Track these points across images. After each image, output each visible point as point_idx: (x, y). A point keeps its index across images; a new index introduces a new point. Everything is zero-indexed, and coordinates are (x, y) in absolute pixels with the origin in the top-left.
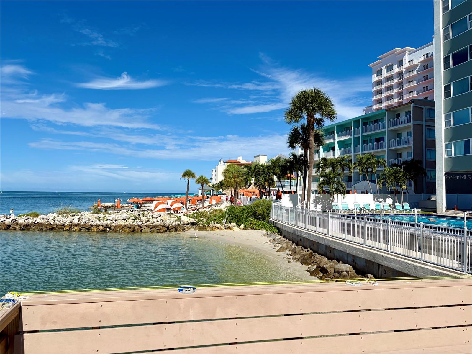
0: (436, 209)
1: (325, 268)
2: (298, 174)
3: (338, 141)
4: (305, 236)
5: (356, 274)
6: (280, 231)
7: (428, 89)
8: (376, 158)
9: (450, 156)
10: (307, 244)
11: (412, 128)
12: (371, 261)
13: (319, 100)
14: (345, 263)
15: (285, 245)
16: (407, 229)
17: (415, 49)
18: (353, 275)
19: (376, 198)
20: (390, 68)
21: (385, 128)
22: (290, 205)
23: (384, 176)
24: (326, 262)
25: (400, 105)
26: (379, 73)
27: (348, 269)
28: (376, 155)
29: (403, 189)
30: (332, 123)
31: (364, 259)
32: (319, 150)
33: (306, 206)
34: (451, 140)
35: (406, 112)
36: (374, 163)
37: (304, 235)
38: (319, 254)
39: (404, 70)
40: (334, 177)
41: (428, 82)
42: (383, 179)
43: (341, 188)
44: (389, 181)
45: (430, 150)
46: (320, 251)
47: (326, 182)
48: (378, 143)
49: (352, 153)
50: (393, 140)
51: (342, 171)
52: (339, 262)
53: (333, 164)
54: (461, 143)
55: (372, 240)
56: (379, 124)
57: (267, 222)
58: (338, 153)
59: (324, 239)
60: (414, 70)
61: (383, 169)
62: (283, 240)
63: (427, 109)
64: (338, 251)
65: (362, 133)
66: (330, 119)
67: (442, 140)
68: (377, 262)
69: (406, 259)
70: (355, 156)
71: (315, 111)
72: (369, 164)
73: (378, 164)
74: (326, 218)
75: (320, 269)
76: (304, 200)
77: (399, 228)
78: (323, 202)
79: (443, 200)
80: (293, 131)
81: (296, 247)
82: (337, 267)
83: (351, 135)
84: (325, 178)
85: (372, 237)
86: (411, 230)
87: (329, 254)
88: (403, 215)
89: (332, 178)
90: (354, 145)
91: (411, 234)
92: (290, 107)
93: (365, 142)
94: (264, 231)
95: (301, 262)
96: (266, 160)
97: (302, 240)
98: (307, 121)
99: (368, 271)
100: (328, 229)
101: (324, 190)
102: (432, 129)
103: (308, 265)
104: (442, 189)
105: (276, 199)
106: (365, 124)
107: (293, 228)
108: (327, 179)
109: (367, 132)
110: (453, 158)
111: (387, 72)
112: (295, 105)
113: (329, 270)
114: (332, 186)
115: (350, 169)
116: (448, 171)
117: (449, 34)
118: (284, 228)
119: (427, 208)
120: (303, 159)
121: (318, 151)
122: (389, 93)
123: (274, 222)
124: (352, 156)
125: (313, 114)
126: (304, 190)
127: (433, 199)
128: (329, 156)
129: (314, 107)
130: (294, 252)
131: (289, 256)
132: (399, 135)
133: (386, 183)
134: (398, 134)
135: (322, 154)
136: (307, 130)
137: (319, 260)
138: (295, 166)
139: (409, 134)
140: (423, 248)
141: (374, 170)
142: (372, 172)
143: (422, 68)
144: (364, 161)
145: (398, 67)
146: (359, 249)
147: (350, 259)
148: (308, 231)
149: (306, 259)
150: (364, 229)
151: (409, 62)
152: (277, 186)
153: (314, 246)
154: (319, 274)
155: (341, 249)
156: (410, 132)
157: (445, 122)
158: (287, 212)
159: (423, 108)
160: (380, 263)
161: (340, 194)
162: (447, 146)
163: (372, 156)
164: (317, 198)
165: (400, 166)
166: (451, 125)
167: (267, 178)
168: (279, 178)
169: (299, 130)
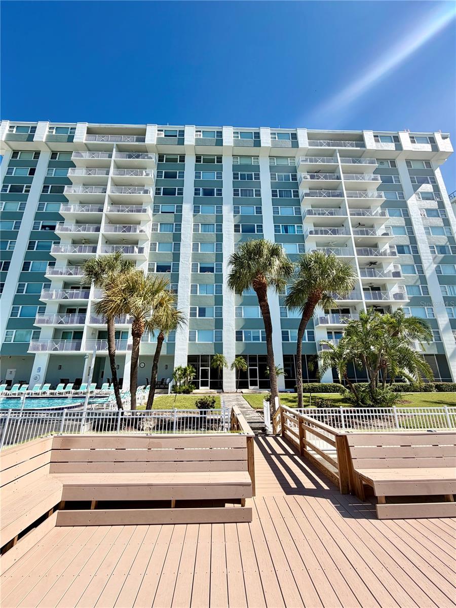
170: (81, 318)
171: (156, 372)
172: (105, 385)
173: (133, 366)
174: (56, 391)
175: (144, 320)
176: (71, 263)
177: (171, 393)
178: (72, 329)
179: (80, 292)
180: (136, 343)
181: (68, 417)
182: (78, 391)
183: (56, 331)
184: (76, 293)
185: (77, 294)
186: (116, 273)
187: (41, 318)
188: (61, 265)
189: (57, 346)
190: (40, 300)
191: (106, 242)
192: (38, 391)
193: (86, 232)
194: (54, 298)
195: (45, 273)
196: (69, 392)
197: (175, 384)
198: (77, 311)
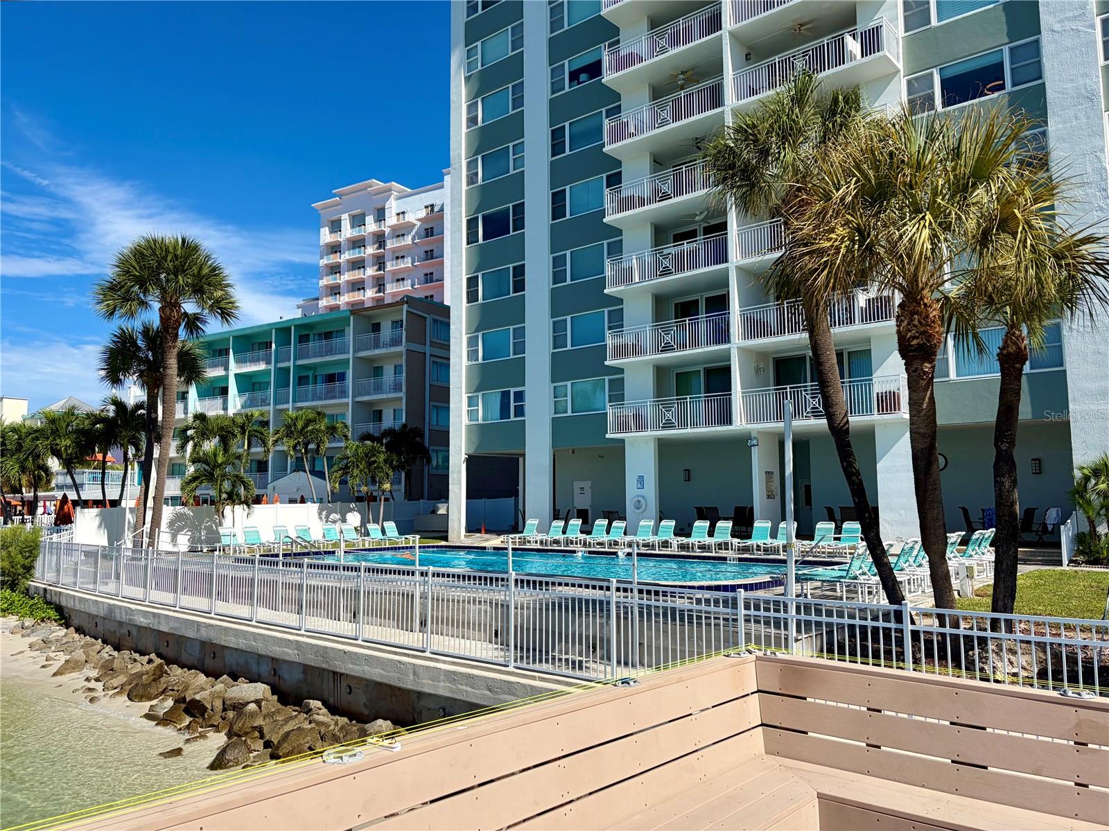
0: (447, 532)
1: (200, 701)
2: (126, 454)
3: (235, 374)
4: (142, 621)
5: (280, 706)
6: (64, 616)
7: (433, 278)
8: (326, 420)
9: (476, 423)
10: (148, 642)
11: (404, 357)
12: (317, 668)
13: (194, 268)
14: (251, 681)
15: (79, 655)
16: (395, 583)
17: (409, 190)
18: (273, 710)
19: (324, 513)
20: (358, 221)
21: (349, 353)
22: (100, 539)
23: (345, 462)
24: (200, 686)
25: (379, 304)
26: (336, 226)
27: (260, 696)
28: (328, 412)
29: (384, 491)
30: (226, 328)
31: (299, 663)
32: (187, 392)
33: (147, 540)
34: (477, 390)
35: (393, 322)
36: (322, 431)
37: (142, 619)
38: (182, 667)
39: (387, 231)
40: (225, 463)
41: (432, 265)
42: (342, 468)
43: (242, 491)
44: (356, 472)
45: (437, 407)
46: (184, 658)
47: (206, 476)
48: (331, 385)
49: (269, 404)
50: (363, 381)
51: (246, 447)
52: (235, 680)
53: (225, 431)
54: (495, 396)
55: (317, 616)
56: (336, 341)
57: (23, 593)
58: (235, 403)
59: (199, 624)
60: (408, 235)
61: (342, 444)
62: (73, 638)
63: (435, 321)
64: (233, 651)
65: (295, 359)
66: (222, 317)
67: (461, 387)
68: (331, 669)
69: (396, 653)
70: (279, 412)
71: (184, 294)
72: (312, 432)
73: (332, 434)
74: (206, 570)
75: (183, 706)
76: (144, 524)
77: (379, 581)
78: (194, 528)
79: (460, 512)
80: (118, 338)
81: (115, 653)
82: (233, 695)
83: (268, 363)
84: (204, 465)
85: (317, 608)
86: (404, 584)
87: (210, 663)
88: (385, 549)
89: (220, 465)
90: (276, 387)
91: (403, 594)
92: (112, 276)
93: (302, 380)
94: (13, 620)
95: (128, 695)
96: (25, 413)
97: (134, 633)
98: (161, 317)
99: (308, 692)
100: (211, 597)
101: (198, 497)
102: (443, 364)
103: (150, 699)
104: (460, 490)
105: (56, 524)
106: (303, 339)
107: (109, 604)
108: (207, 468)
109: (308, 357)
110: (482, 428)
111: (352, 227)
112: (128, 272)
113: (209, 706)
114: (221, 485)
115: (264, 443)
116: (471, 452)
117: (477, 172)
118: (78, 606)
119: (429, 531)
120: (144, 414)
121: (183, 396)
122: (356, 275)
123: (45, 590)
124: (269, 414)
125: (176, 300)
126: (143, 497)
127: (442, 511)
128: (212, 409)
129: (181, 282)
130: (108, 669)
131: (93, 684)
132: (378, 371)
133: (349, 478)
134: (374, 369)
135: (195, 403)
136: (158, 339)
137: (183, 682)
138: (121, 432)
139: (397, 369)
140: (432, 623)
141: (323, 449)
142: (317, 450)
143: (423, 233)
144: (300, 425)
145: (375, 222)
146: (289, 640)
147: (265, 669)
148: (153, 607)
149: (143, 685)
150: (302, 590)
151: (398, 214)
152: (57, 486)
153: (167, 646)
154: (181, 721)
155: (242, 647)
156: (401, 366)
157: (468, 351)
158: (92, 560)
159: (425, 318)
160: (338, 670)
161: (239, 504)
162: (471, 401)
163: (319, 414)
164: (178, 517)
165: (379, 440)
166: (477, 360)
167: (30, 464)
168: (69, 465)
169: (137, 338)
170: (716, 324)
171: (1014, 482)
172: (824, 527)
173: (922, 463)
174: (692, 540)
175: (937, 295)
176: (660, 161)
177: (1071, 561)
178: (697, 363)
179: (698, 245)
180: (920, 383)
181: (752, 612)
182: (749, 542)
183: (661, 371)
184: (690, 253)
185: (693, 254)
186: (807, 150)
187: (619, 341)
188: (637, 179)
189: (669, 415)
190: (605, 291)
191: (748, 57)
192: (651, 539)
193: (682, 48)
194: (637, 280)
195: (602, 214)
196: (726, 544)
197: (1086, 528)
198: (702, 306)
